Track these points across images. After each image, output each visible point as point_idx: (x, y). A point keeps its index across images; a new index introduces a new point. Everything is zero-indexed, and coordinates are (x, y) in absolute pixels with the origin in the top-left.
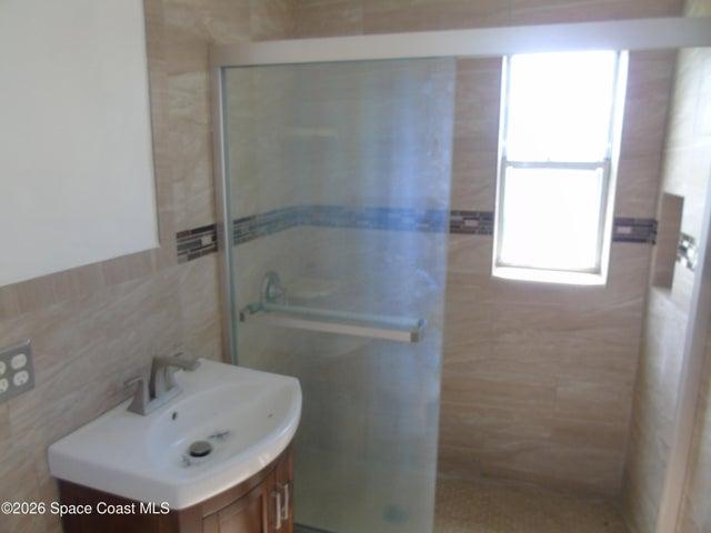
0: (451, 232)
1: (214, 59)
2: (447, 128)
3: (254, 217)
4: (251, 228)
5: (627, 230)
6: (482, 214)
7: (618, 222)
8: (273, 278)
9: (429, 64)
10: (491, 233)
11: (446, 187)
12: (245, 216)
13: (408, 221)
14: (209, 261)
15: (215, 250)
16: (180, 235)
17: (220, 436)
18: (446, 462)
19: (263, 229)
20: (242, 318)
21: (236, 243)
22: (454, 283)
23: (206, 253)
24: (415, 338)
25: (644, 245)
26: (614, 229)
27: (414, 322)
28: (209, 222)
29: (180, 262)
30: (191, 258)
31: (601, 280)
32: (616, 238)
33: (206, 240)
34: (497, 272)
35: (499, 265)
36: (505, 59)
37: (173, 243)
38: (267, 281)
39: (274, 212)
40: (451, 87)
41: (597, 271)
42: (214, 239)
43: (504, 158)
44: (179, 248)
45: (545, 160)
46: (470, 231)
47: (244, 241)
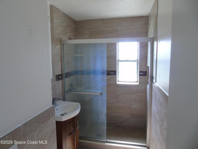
0: (107, 75)
1: (61, 43)
2: (106, 55)
3: (68, 73)
4: (68, 75)
5: (142, 73)
6: (114, 71)
7: (140, 72)
8: (72, 85)
9: (102, 44)
10: (116, 75)
11: (106, 66)
12: (67, 72)
13: (99, 73)
14: (61, 81)
15: (62, 79)
16: (56, 76)
17: (65, 113)
18: (109, 124)
19: (69, 75)
20: (67, 92)
21: (65, 78)
22: (108, 85)
23: (60, 80)
24: (101, 94)
25: (145, 76)
26: (139, 74)
27: (101, 92)
28: (61, 74)
29: (56, 81)
30: (58, 80)
31: (138, 84)
32: (140, 75)
33: (60, 77)
34: (118, 83)
35: (118, 81)
36: (117, 43)
37: (55, 77)
38: (71, 86)
39: (71, 72)
40: (106, 48)
41: (137, 82)
42: (61, 77)
43: (118, 60)
44: (56, 78)
45: (126, 60)
46: (112, 75)
47: (67, 77)
